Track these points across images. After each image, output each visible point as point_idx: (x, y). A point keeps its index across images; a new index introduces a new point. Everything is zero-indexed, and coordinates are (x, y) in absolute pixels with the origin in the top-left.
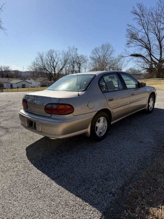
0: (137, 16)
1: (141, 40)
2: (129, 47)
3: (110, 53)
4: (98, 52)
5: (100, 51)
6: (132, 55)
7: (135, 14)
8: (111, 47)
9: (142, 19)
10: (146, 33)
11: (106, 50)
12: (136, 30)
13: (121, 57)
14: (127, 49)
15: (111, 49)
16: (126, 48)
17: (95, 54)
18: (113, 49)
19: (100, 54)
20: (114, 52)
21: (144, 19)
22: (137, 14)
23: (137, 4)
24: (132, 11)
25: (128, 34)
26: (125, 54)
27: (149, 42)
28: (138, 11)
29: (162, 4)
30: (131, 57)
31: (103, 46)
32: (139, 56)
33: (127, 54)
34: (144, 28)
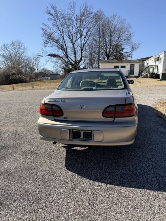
0: (52, 17)
1: (57, 41)
2: (46, 47)
3: (22, 51)
4: (8, 49)
5: (10, 48)
6: (50, 55)
7: (49, 15)
8: (23, 45)
9: (57, 20)
10: (61, 35)
11: (17, 47)
12: (51, 30)
13: (39, 56)
14: (45, 49)
15: (23, 47)
16: (43, 47)
17: (4, 51)
18: (25, 47)
19: (11, 51)
20: (27, 50)
21: (59, 21)
22: (51, 14)
23: (50, 5)
24: (46, 11)
25: (44, 34)
26: (43, 53)
27: (65, 44)
28: (52, 12)
29: (73, 10)
30: (49, 57)
31: (13, 43)
32: (57, 57)
33: (45, 53)
34: (59, 30)
